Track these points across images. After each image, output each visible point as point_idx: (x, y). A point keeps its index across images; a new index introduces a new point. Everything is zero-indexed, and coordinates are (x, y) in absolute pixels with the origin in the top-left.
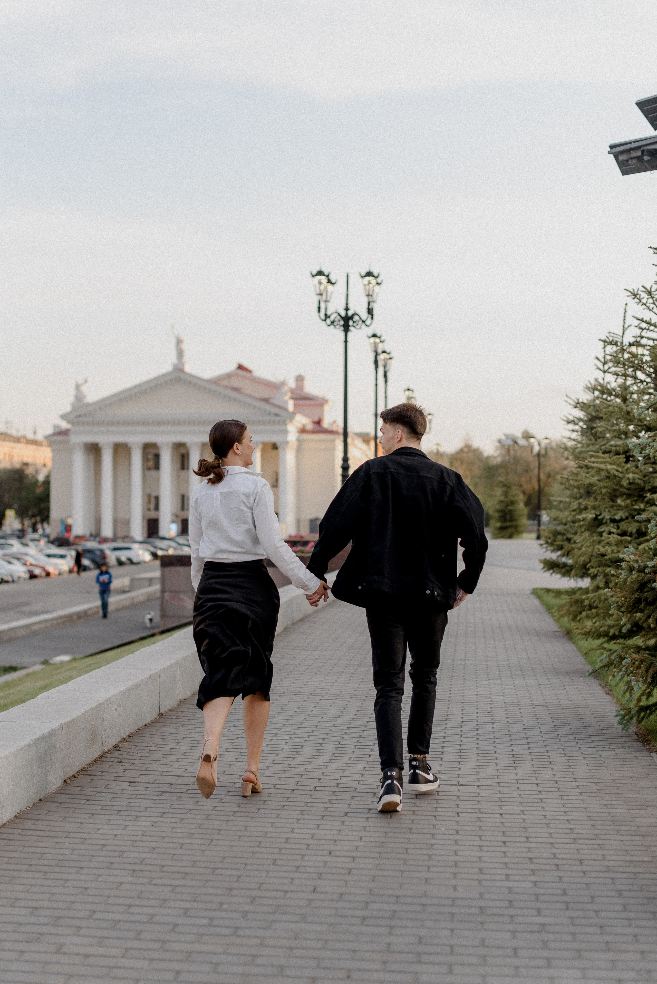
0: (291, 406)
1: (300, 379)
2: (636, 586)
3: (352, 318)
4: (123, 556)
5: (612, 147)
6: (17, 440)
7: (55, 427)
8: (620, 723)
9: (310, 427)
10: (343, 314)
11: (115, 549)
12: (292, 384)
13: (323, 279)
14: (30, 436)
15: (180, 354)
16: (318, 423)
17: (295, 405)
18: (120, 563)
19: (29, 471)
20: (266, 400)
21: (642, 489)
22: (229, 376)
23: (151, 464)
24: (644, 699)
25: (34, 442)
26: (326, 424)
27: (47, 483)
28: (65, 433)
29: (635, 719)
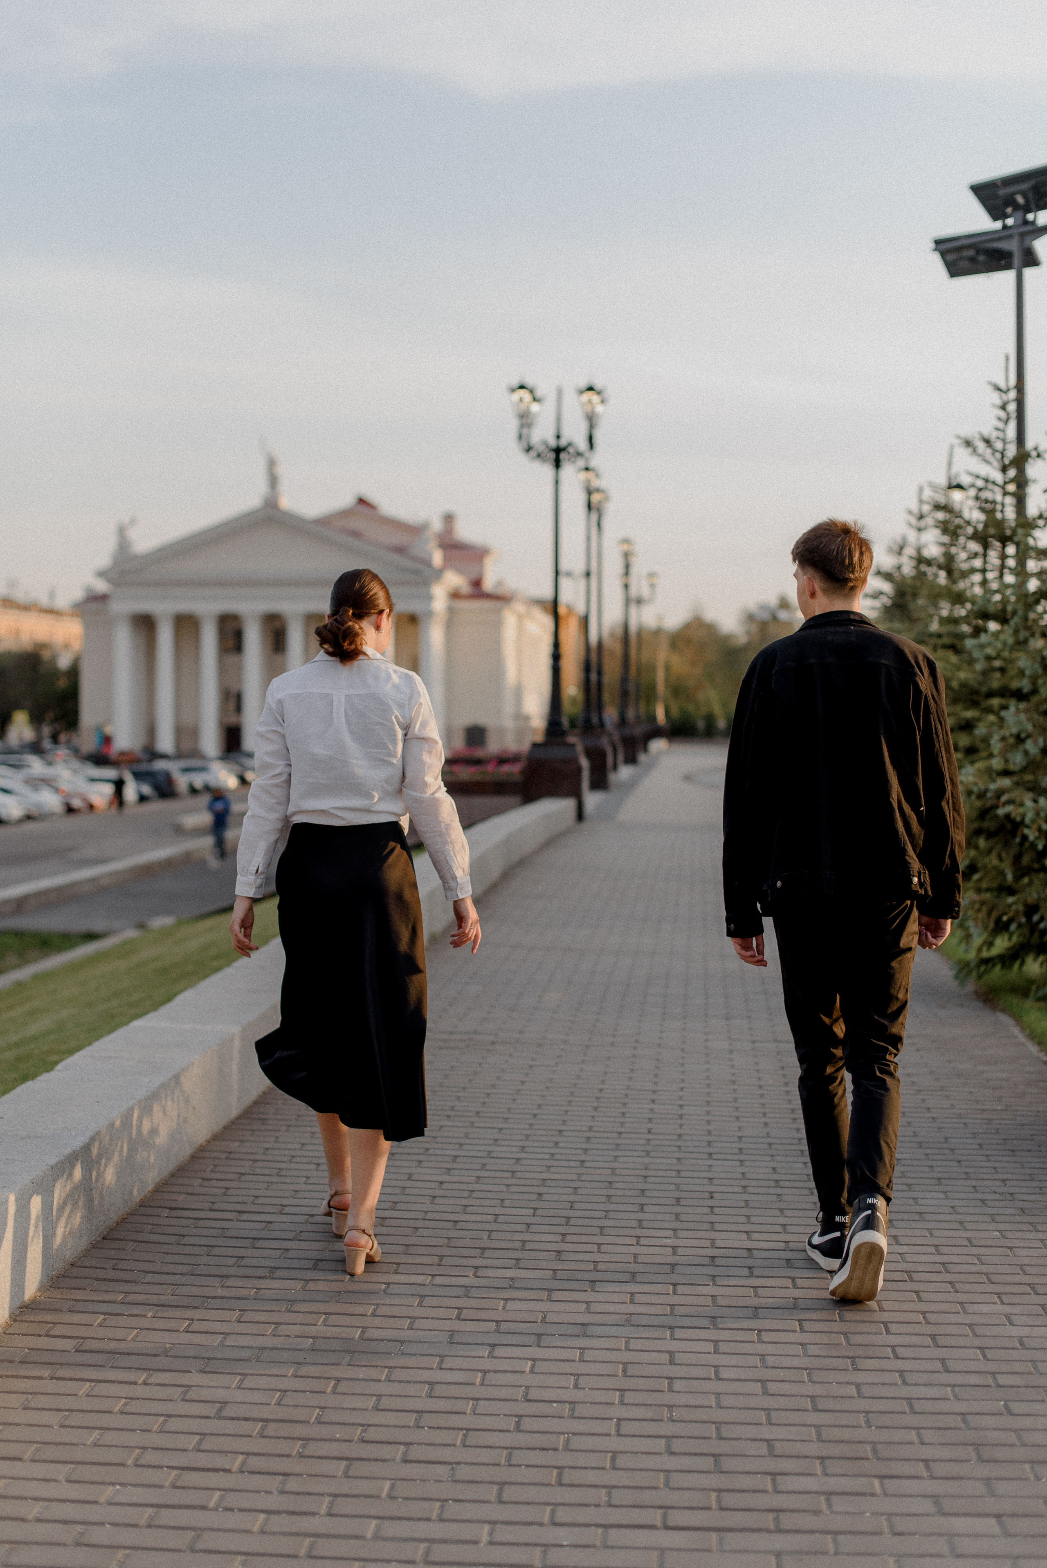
0: (437, 558)
1: (449, 519)
2: (974, 814)
3: (564, 449)
4: (198, 780)
5: (938, 242)
6: (26, 608)
7: (89, 590)
8: (956, 977)
9: (465, 588)
10: (553, 443)
11: (186, 770)
12: (437, 525)
13: (525, 395)
14: (44, 601)
15: (273, 481)
16: (477, 583)
17: (446, 559)
18: (193, 791)
19: (46, 655)
20: (400, 550)
21: (975, 692)
22: (345, 514)
23: (231, 643)
24: (985, 949)
25: (51, 611)
26: (489, 584)
27: (74, 673)
28: (102, 598)
29: (975, 973)
